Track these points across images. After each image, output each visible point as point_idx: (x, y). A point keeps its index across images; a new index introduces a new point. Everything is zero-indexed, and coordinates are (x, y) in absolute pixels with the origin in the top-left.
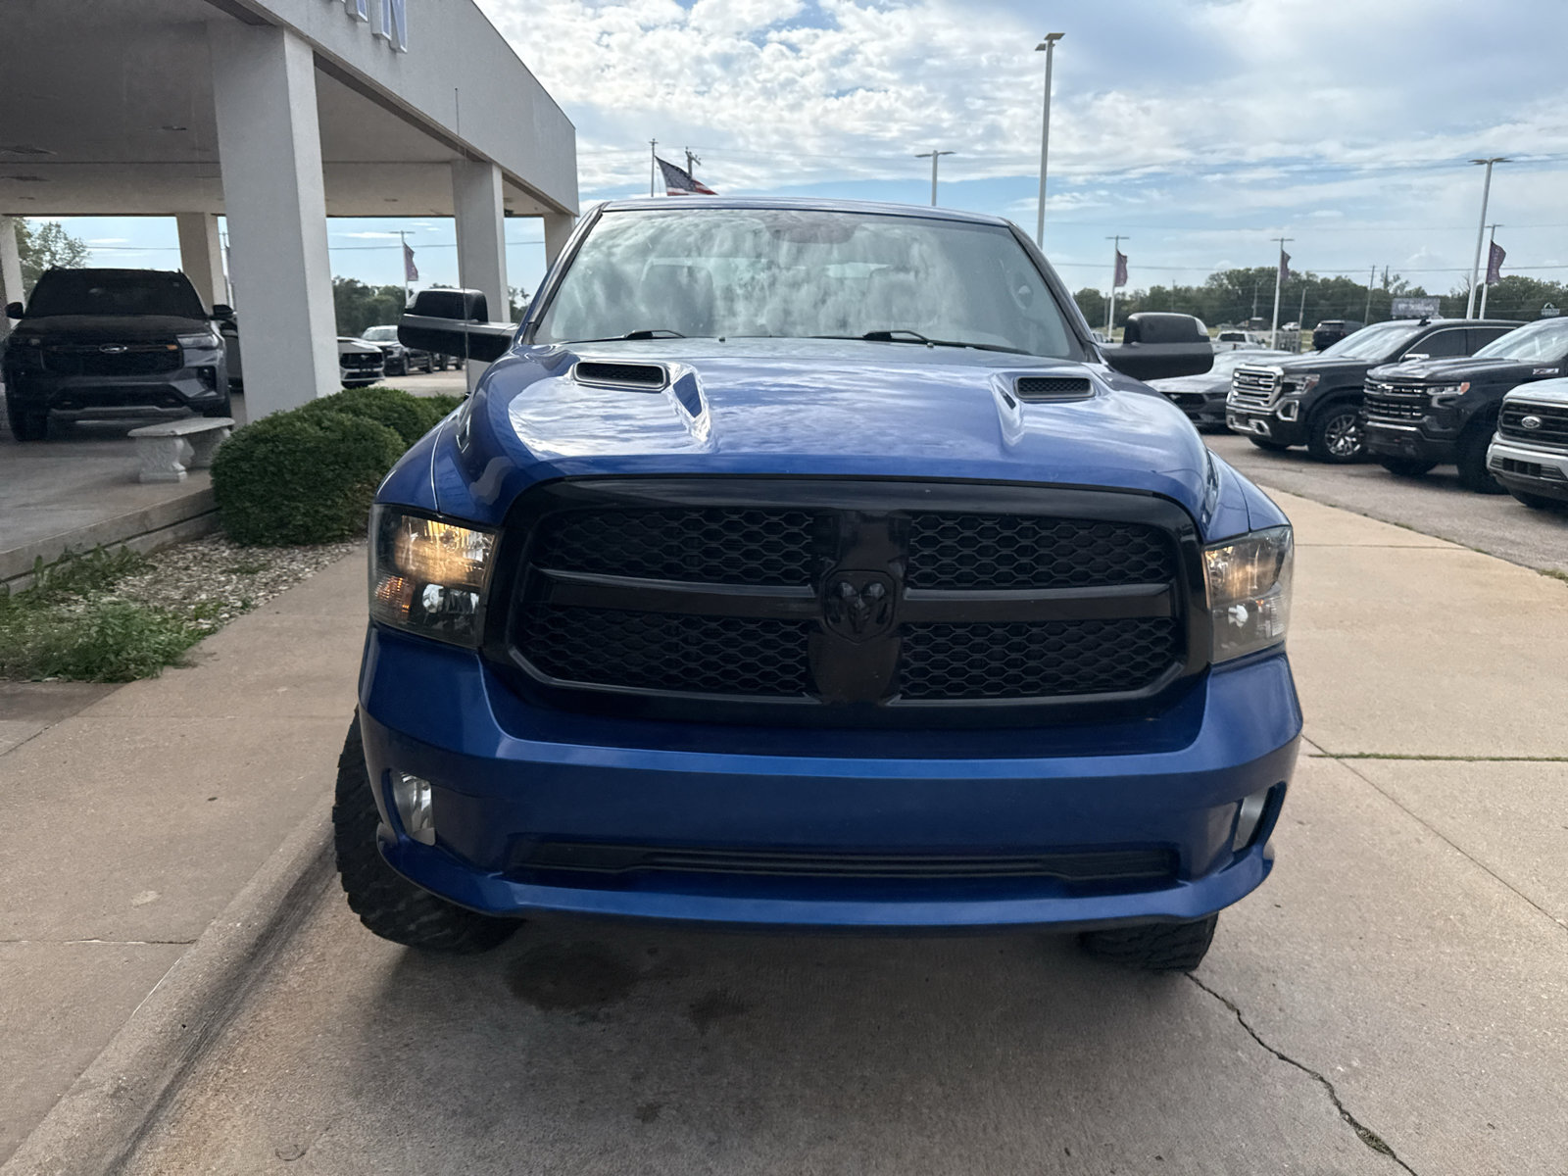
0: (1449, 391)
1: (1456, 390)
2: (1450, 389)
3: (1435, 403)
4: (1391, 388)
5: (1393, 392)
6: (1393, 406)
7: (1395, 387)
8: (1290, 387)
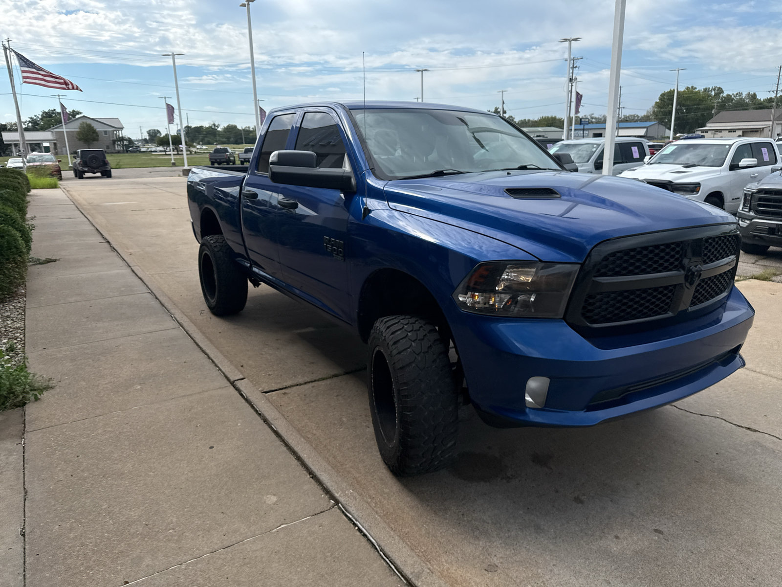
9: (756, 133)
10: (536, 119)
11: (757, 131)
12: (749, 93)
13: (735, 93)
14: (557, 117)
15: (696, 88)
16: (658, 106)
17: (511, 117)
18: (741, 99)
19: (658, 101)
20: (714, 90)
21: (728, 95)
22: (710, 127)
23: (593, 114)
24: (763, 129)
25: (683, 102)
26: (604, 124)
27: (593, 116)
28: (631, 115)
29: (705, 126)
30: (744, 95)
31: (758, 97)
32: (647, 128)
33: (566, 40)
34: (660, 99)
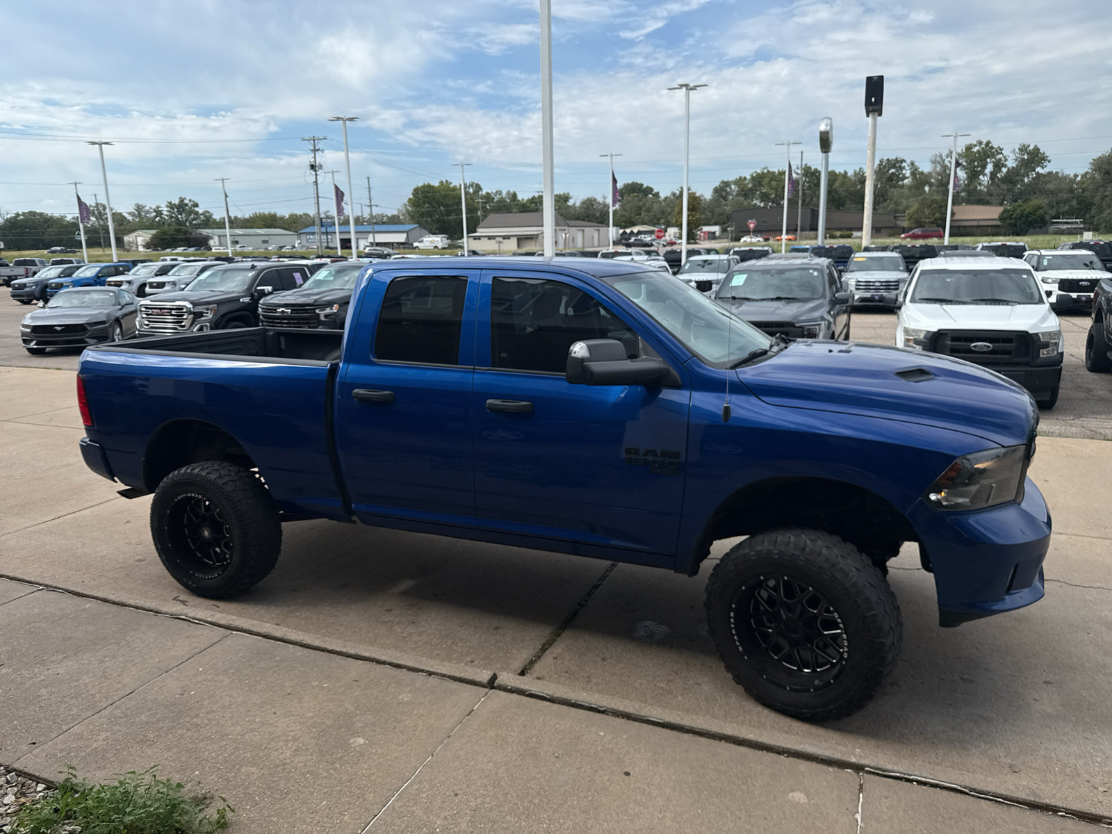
0: (328, 311)
1: (332, 309)
2: (328, 309)
3: (322, 318)
4: (289, 311)
5: (291, 313)
6: (285, 321)
7: (292, 310)
8: (200, 315)
9: (531, 240)
10: (247, 216)
11: (532, 238)
12: (509, 192)
13: (494, 191)
14: (278, 215)
15: (451, 183)
16: (412, 204)
17: (208, 212)
18: (502, 198)
19: (412, 197)
20: (472, 186)
21: (487, 193)
22: (482, 232)
23: (328, 212)
24: (537, 235)
25: (441, 200)
26: (347, 227)
27: (328, 214)
28: (379, 215)
29: (475, 232)
30: (504, 194)
31: (520, 198)
32: (407, 232)
33: (338, 119)
34: (413, 194)
